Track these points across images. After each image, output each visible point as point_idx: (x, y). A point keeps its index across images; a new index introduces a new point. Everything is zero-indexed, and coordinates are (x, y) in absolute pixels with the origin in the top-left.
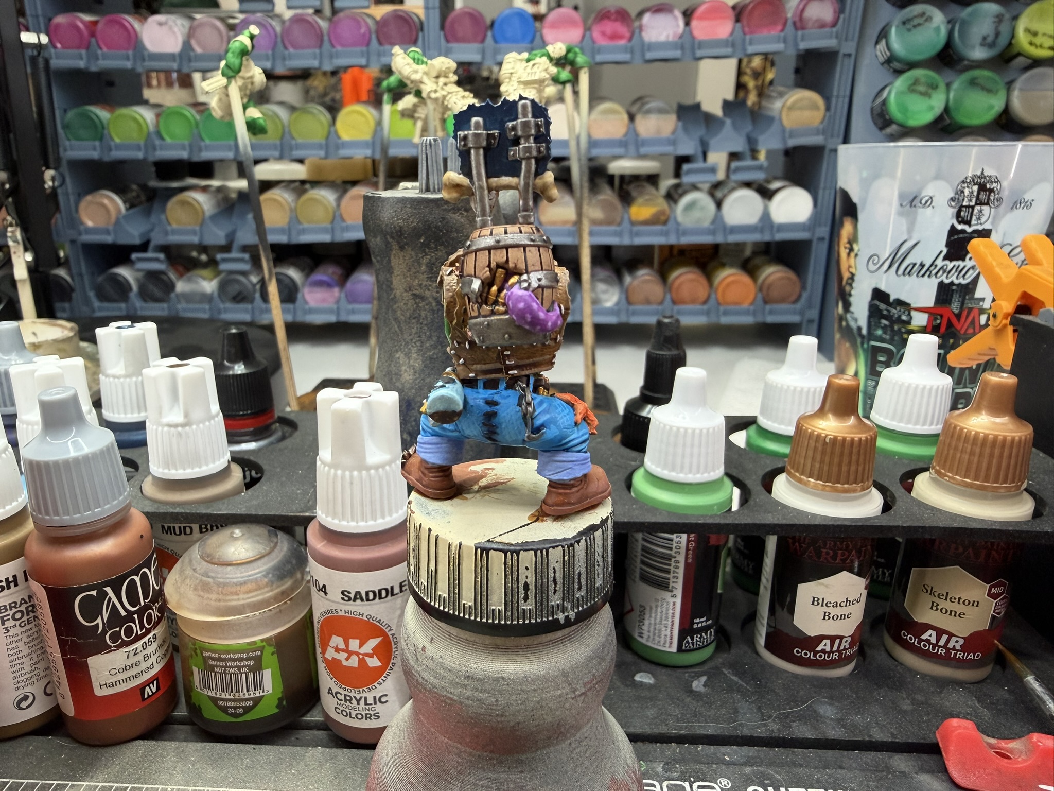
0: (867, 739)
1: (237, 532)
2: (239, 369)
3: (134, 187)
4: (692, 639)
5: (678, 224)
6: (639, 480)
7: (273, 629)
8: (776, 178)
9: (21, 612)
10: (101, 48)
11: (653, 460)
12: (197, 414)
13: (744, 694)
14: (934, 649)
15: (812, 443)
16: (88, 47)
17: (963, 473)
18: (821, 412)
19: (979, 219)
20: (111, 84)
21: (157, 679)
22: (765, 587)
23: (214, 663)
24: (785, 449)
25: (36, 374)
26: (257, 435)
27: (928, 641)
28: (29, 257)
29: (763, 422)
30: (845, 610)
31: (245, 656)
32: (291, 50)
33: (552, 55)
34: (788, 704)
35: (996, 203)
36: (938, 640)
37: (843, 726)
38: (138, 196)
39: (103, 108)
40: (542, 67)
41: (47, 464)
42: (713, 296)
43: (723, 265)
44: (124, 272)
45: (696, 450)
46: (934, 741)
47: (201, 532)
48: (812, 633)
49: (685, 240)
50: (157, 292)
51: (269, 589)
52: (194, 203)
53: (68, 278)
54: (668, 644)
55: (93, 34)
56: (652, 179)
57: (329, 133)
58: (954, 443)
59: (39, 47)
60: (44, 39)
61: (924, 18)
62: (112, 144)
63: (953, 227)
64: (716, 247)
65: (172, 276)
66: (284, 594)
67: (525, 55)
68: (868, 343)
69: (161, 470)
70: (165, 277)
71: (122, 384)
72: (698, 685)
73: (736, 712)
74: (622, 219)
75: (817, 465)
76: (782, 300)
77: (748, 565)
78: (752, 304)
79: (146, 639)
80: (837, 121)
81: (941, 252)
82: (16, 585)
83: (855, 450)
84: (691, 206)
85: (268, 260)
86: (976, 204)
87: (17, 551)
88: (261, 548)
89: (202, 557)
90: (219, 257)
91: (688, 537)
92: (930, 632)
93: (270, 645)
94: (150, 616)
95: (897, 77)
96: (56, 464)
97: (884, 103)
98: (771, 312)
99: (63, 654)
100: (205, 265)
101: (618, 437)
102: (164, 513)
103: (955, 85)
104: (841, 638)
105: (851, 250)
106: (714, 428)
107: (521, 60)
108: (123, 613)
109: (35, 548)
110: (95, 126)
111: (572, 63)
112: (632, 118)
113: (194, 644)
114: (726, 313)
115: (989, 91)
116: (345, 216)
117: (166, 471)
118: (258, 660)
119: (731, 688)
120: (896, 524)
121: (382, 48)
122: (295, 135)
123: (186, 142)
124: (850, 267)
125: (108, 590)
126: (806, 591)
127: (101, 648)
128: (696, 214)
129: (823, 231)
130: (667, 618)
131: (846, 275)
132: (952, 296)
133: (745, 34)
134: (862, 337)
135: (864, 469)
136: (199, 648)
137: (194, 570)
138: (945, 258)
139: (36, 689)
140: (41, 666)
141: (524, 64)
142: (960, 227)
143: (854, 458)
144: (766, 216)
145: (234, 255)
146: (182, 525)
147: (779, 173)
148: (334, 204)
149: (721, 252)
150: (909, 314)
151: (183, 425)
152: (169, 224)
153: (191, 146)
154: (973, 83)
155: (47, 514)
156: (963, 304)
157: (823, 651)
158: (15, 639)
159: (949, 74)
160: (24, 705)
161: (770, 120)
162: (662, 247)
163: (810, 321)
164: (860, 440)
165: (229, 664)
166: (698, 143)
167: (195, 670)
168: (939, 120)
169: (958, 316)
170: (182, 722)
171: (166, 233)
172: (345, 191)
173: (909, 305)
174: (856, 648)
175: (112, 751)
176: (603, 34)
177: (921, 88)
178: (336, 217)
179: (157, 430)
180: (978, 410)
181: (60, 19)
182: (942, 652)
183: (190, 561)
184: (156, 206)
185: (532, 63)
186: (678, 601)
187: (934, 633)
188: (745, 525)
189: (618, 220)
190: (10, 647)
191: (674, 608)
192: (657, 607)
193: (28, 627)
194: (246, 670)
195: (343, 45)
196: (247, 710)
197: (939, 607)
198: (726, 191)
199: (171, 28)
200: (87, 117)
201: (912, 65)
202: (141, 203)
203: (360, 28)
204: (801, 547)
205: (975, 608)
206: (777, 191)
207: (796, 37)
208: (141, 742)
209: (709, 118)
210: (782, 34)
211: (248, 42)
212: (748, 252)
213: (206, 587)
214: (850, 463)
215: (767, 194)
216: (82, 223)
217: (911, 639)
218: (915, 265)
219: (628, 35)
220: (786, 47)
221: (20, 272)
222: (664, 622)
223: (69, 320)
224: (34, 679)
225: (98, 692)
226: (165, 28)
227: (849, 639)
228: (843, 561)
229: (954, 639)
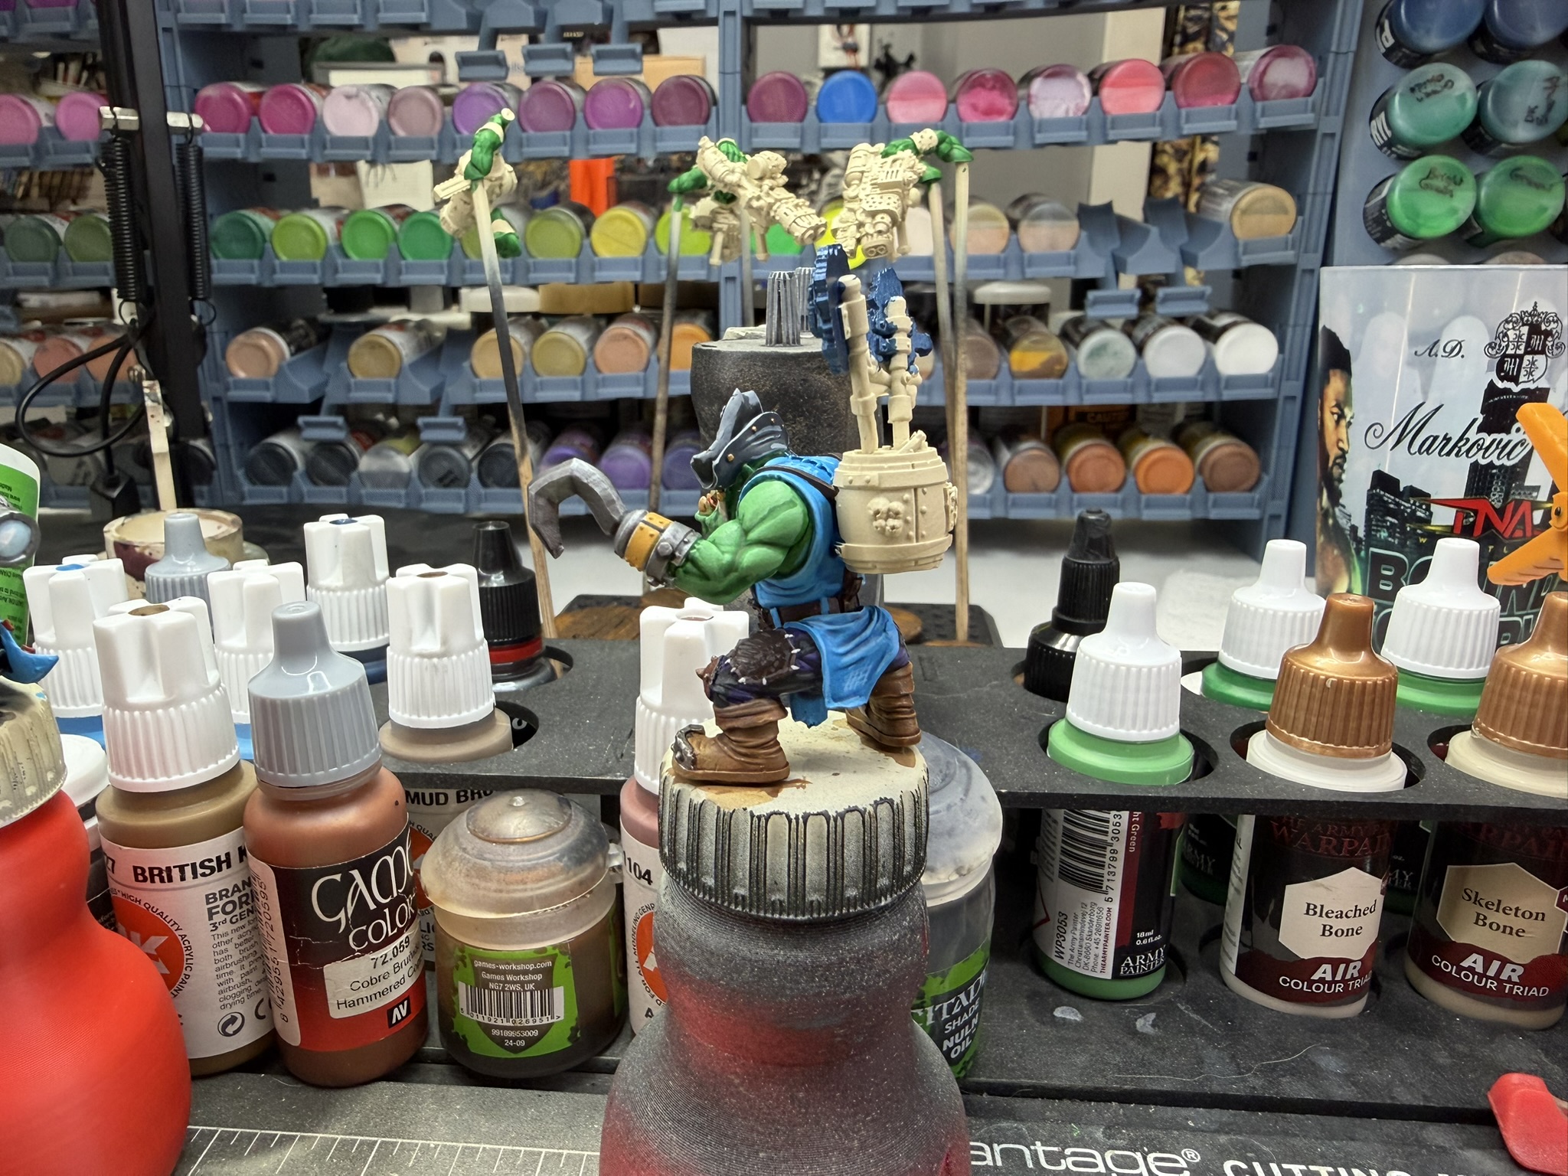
0: (1389, 1101)
1: (519, 800)
2: (497, 580)
3: (301, 322)
4: (1134, 962)
5: (1080, 376)
6: (1058, 736)
7: (569, 932)
8: (1222, 311)
9: (232, 902)
10: (265, 131)
11: (1076, 710)
12: (458, 641)
13: (1211, 1039)
14: (1480, 981)
15: (1306, 688)
16: (247, 131)
17: (1521, 734)
18: (1318, 645)
19: (1531, 373)
20: (270, 178)
21: (408, 999)
22: (1237, 891)
23: (489, 976)
24: (1263, 699)
25: (245, 585)
26: (518, 671)
27: (1471, 969)
28: (167, 422)
29: (1228, 659)
30: (1353, 923)
31: (531, 967)
32: (531, 132)
33: (919, 146)
34: (1274, 1053)
35: (1555, 352)
36: (1486, 967)
37: (1354, 1084)
38: (307, 336)
39: (264, 212)
40: (905, 165)
41: (285, 704)
42: (1131, 480)
43: (1145, 436)
44: (285, 442)
45: (1142, 696)
46: (1484, 1105)
47: (459, 801)
48: (1305, 954)
49: (1090, 400)
50: (333, 472)
51: (562, 877)
52: (389, 346)
53: (207, 450)
54: (1099, 968)
55: (255, 112)
56: (1040, 311)
57: (581, 247)
58: (1507, 691)
59: (190, 132)
60: (198, 121)
61: (1443, 83)
62: (277, 262)
63: (1491, 384)
64: (1132, 409)
65: (354, 448)
66: (583, 884)
67: (881, 147)
68: (1367, 550)
69: (407, 716)
70: (342, 449)
71: (339, 599)
72: (1144, 1024)
73: (1201, 1061)
74: (999, 368)
75: (1314, 719)
76: (1233, 487)
77: (1206, 862)
78: (1188, 491)
79: (397, 943)
80: (1314, 229)
81: (1475, 420)
82: (229, 866)
83: (1368, 699)
84: (1098, 351)
85: (520, 429)
86: (1526, 353)
87: (235, 819)
88: (553, 821)
89: (474, 833)
90: (421, 421)
91: (1131, 817)
92: (1475, 956)
93: (563, 953)
94: (403, 910)
95: (1403, 167)
96: (297, 703)
97: (1384, 203)
98: (1216, 504)
99: (292, 959)
100: (399, 434)
101: (1021, 679)
102: (415, 775)
103: (1489, 179)
104: (1348, 962)
105: (1341, 416)
106: (1167, 667)
107: (875, 154)
108: (372, 906)
109: (260, 816)
110: (254, 239)
111: (946, 158)
112: (1014, 225)
113: (462, 950)
114: (1148, 506)
115: (1539, 186)
116: (601, 365)
117: (415, 717)
118: (548, 973)
119: (1191, 1029)
120: (1427, 801)
121: (658, 129)
122: (534, 252)
123: (381, 261)
124: (1339, 440)
125: (356, 873)
126: (1297, 896)
127: (342, 952)
128: (1107, 363)
129: (1295, 387)
130: (1098, 931)
131: (1333, 452)
132: (1491, 483)
133: (1179, 107)
134: (1358, 541)
135: (1380, 725)
136: (466, 956)
137: (464, 850)
138: (1480, 430)
139: (245, 1009)
140: (255, 977)
141: (879, 159)
142: (1500, 385)
143: (1366, 709)
144: (1209, 364)
145: (441, 419)
146: (434, 791)
147: (1227, 303)
148: (585, 347)
149: (1140, 416)
150: (1428, 509)
151: (440, 656)
152: (353, 375)
153: (386, 265)
154: (1515, 175)
155: (282, 770)
156: (1507, 495)
157: (1322, 980)
158: (225, 939)
159: (1480, 162)
160: (230, 1029)
161: (1217, 228)
162: (1052, 409)
163: (1275, 517)
164: (1375, 684)
165: (510, 978)
166: (1110, 259)
167: (462, 987)
168: (1464, 228)
169: (1501, 512)
170: (436, 1059)
171: (348, 388)
172: (599, 331)
173: (1429, 495)
174: (1367, 979)
175: (349, 1094)
176: (974, 107)
177: (1439, 183)
178: (589, 366)
179: (404, 662)
180: (1540, 643)
181: (210, 91)
182: (1492, 985)
183: (457, 838)
184: (333, 348)
185: (892, 158)
186: (1115, 907)
187: (1480, 959)
188: (1215, 800)
189: (994, 370)
190: (218, 949)
191: (1108, 917)
192: (1083, 915)
193: (240, 924)
194: (531, 986)
195: (604, 126)
196: (531, 1042)
197: (1488, 922)
198: (1149, 329)
199: (363, 103)
200: (242, 225)
201: (1423, 150)
202: (310, 346)
203: (629, 101)
204: (1290, 832)
205: (1539, 922)
206: (1225, 329)
207: (1254, 112)
208: (385, 1084)
209: (1124, 225)
210: (1234, 106)
211: (499, 131)
212: (1179, 417)
213: (482, 873)
214: (1360, 717)
215: (1210, 334)
216: (231, 374)
217: (1446, 966)
218: (1436, 438)
219: (1010, 109)
220: (1239, 126)
221: (159, 443)
222: (1094, 937)
223: (227, 509)
224: (244, 995)
225: (336, 1013)
226: (355, 102)
227: (1359, 965)
228: (1352, 853)
229: (1509, 967)
